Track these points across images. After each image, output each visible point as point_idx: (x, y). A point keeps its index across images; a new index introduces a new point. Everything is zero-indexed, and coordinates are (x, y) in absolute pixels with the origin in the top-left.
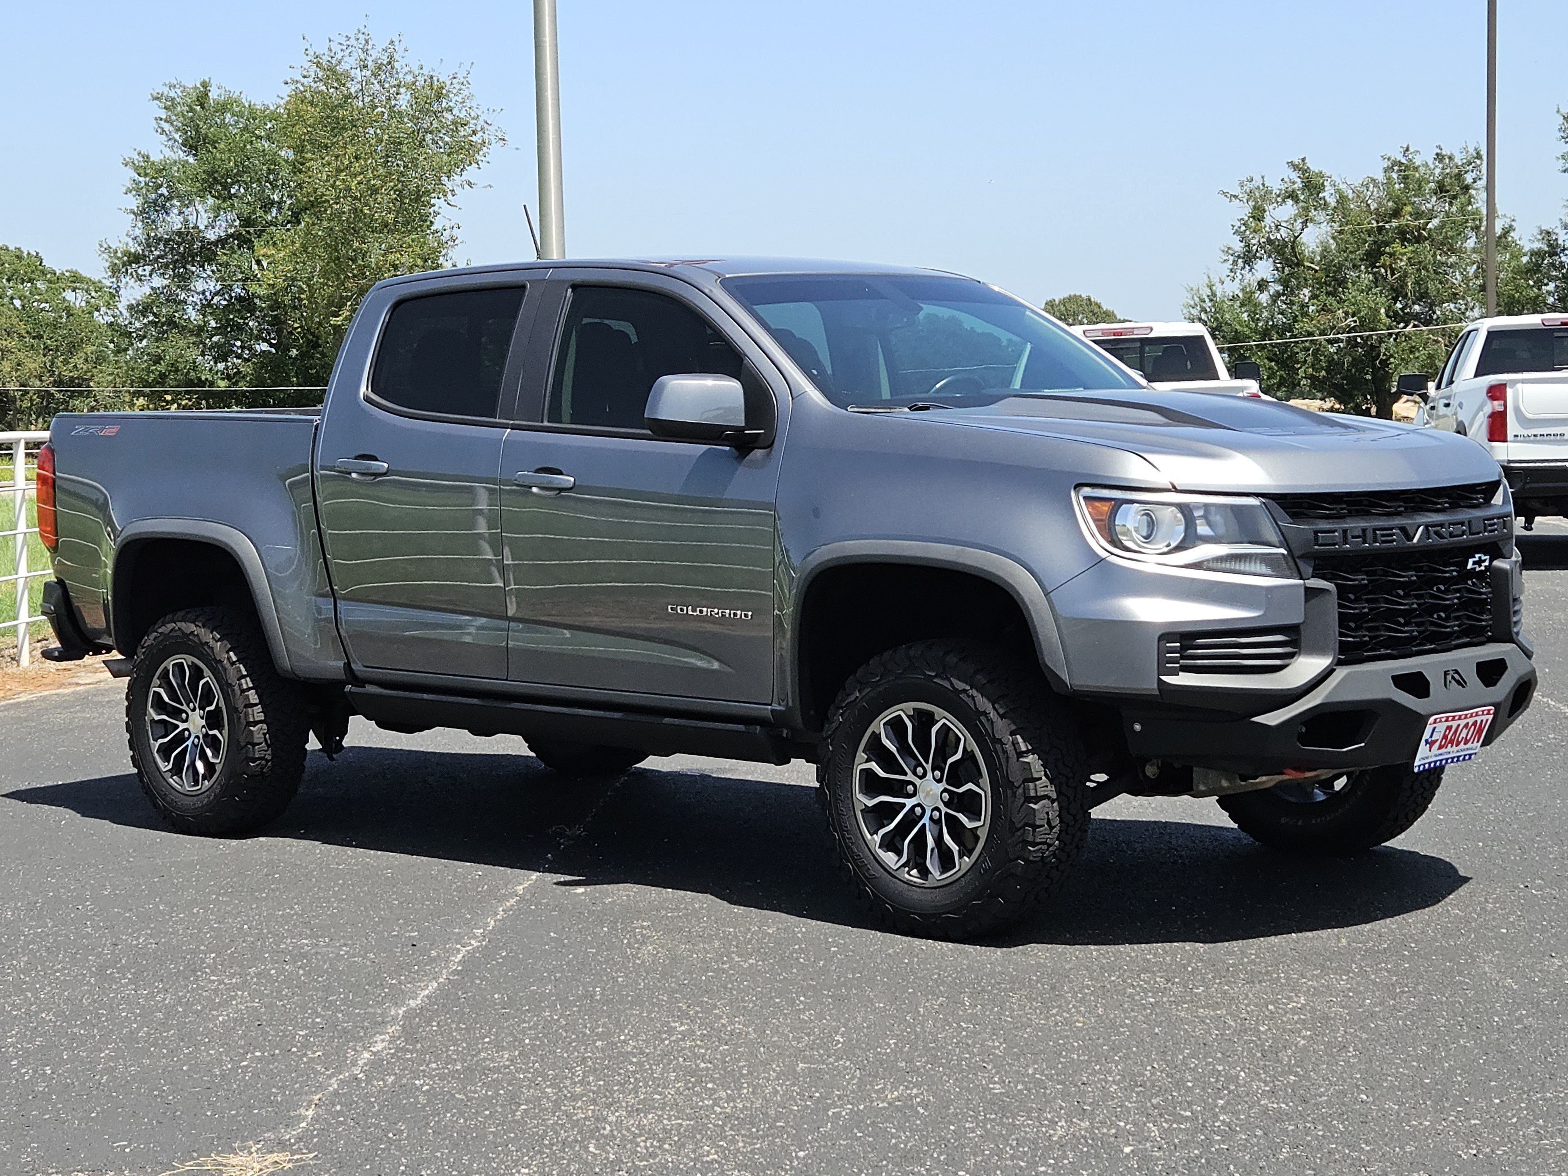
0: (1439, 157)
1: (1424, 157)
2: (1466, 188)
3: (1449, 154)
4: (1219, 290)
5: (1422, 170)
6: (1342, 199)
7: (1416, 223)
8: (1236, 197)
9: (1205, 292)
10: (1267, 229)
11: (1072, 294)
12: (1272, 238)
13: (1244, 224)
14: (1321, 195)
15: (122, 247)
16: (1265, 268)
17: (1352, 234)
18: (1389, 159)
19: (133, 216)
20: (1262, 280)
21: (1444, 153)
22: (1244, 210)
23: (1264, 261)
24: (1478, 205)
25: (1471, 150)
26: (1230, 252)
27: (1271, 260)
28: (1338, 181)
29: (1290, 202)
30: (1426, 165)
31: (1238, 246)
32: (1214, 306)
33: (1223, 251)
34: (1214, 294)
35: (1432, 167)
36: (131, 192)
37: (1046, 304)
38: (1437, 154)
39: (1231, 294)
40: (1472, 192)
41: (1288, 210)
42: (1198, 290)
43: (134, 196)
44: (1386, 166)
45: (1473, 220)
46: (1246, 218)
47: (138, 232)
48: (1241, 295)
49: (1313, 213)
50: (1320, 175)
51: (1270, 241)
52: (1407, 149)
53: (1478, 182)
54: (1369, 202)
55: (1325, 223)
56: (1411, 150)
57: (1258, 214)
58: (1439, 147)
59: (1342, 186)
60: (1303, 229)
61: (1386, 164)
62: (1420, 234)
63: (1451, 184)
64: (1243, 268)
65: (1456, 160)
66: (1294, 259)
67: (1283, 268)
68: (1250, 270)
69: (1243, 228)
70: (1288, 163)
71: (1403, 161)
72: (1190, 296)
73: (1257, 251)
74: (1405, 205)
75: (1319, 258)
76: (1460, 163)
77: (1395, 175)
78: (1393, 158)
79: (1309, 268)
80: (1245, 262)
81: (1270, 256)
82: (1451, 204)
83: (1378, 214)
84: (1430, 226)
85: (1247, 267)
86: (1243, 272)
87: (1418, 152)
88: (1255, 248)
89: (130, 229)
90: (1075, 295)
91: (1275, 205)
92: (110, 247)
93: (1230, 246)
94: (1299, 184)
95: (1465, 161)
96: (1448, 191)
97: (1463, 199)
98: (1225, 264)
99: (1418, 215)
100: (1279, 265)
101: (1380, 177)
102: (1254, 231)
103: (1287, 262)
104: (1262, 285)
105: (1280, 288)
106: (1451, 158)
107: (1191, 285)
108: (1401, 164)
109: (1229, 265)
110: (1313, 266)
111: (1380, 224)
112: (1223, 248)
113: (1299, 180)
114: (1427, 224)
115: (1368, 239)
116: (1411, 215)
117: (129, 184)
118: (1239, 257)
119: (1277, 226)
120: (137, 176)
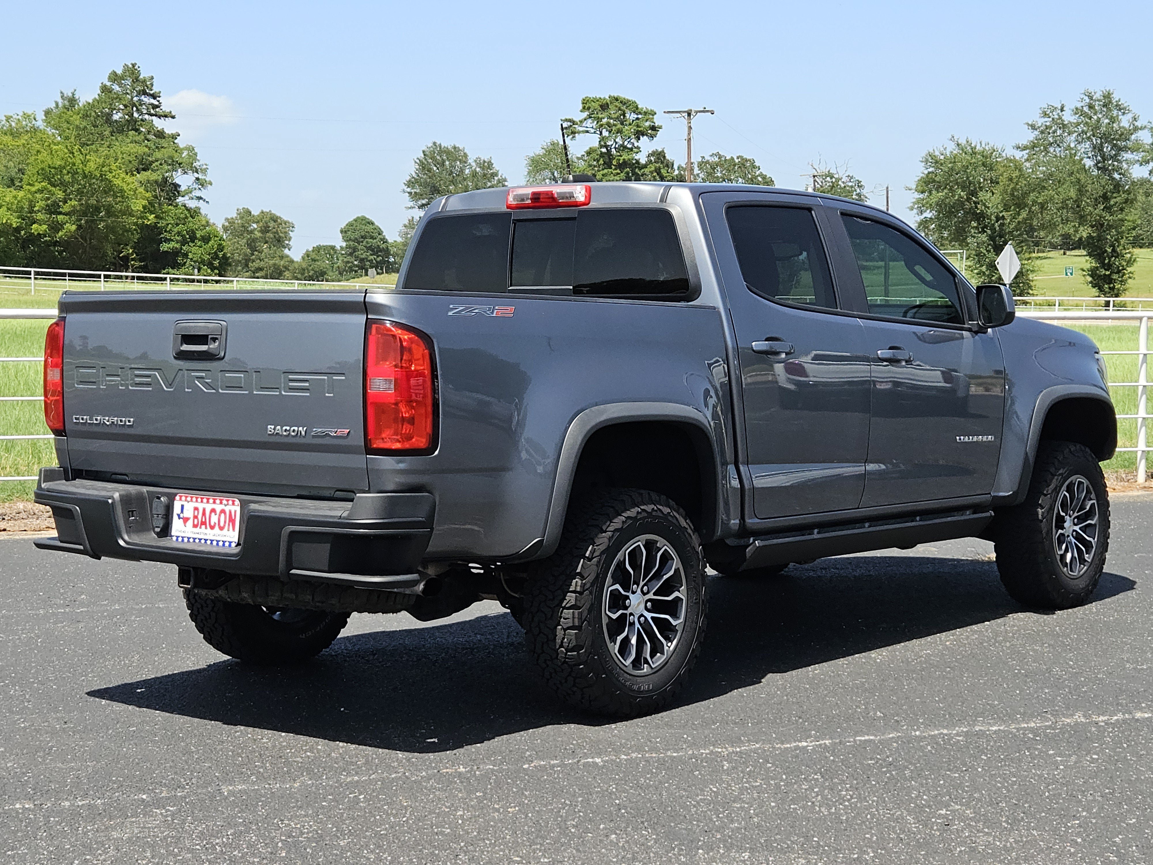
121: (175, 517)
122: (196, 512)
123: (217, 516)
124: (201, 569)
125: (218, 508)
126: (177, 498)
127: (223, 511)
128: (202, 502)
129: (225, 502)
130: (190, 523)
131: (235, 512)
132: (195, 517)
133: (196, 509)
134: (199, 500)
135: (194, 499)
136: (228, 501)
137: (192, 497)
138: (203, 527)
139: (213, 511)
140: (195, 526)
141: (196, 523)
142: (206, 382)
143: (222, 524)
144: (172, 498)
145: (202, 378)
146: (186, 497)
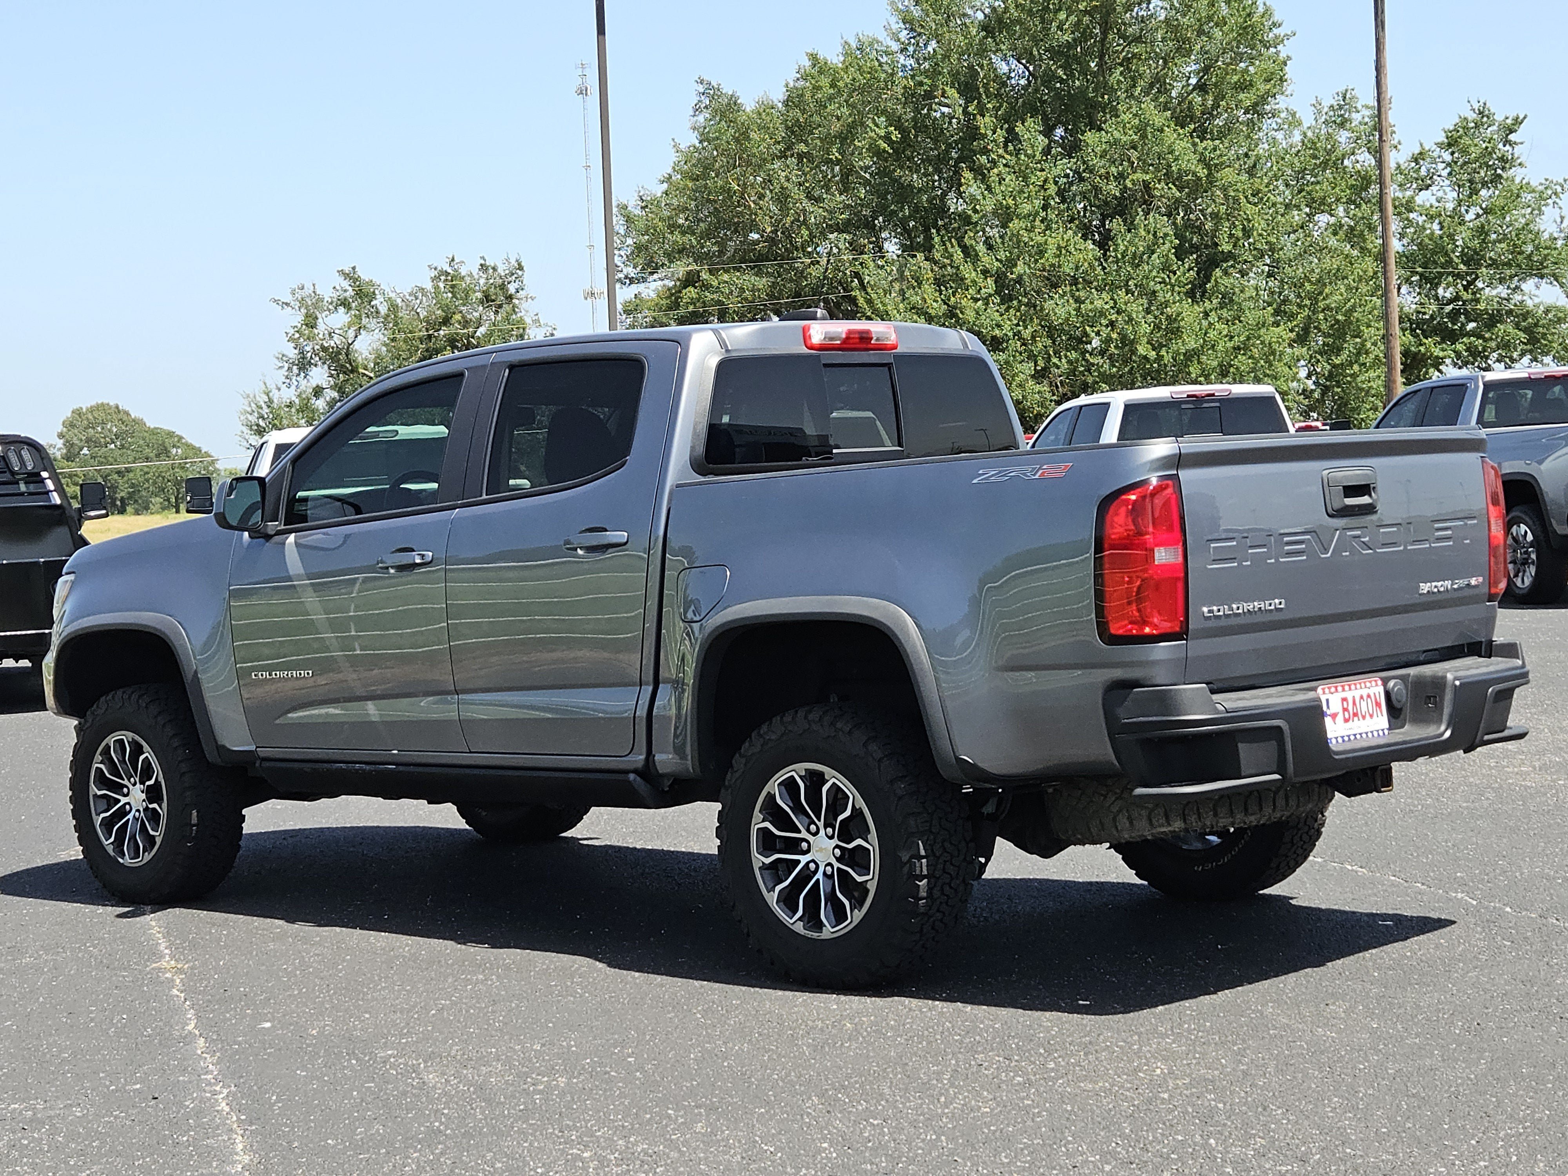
0: (483, 267)
1: (469, 268)
2: (510, 298)
3: (493, 265)
4: (275, 395)
5: (468, 280)
6: (393, 308)
7: (465, 331)
8: (287, 304)
9: (262, 399)
10: (321, 336)
11: (100, 402)
12: (326, 345)
13: (298, 332)
14: (372, 303)
16: (320, 375)
17: (405, 341)
18: (435, 269)
20: (318, 386)
21: (488, 264)
22: (297, 318)
23: (319, 369)
24: (521, 314)
25: (513, 262)
26: (284, 358)
27: (326, 367)
28: (387, 290)
29: (342, 310)
30: (471, 275)
31: (292, 353)
32: (271, 412)
33: (278, 358)
34: (271, 401)
35: (476, 277)
37: (73, 412)
38: (481, 265)
39: (288, 401)
40: (515, 301)
41: (340, 319)
42: (255, 397)
44: (433, 276)
45: (518, 328)
46: (299, 325)
48: (297, 401)
49: (365, 321)
50: (371, 283)
51: (324, 349)
52: (453, 260)
53: (521, 292)
54: (418, 311)
55: (377, 331)
56: (457, 260)
57: (311, 322)
58: (483, 258)
59: (393, 295)
60: (356, 337)
61: (434, 273)
62: (469, 342)
63: (496, 294)
64: (298, 375)
65: (499, 270)
66: (348, 365)
67: (338, 375)
68: (305, 377)
69: (297, 335)
70: (338, 271)
71: (449, 270)
72: (246, 403)
73: (311, 357)
74: (454, 313)
75: (372, 365)
76: (503, 274)
77: (441, 285)
78: (439, 268)
79: (364, 374)
80: (300, 369)
81: (324, 363)
82: (496, 313)
83: (428, 322)
84: (478, 334)
85: (302, 375)
86: (298, 379)
87: (463, 262)
88: (309, 355)
90: (102, 404)
91: (327, 312)
93: (285, 353)
94: (351, 292)
95: (507, 272)
96: (494, 301)
97: (507, 308)
98: (280, 371)
99: (466, 323)
100: (333, 372)
101: (429, 286)
102: (308, 338)
103: (341, 369)
104: (318, 392)
105: (335, 395)
106: (495, 269)
107: (247, 392)
108: (448, 274)
109: (284, 371)
110: (366, 372)
111: (431, 332)
112: (277, 355)
113: (350, 289)
114: (475, 332)
115: (421, 346)
116: (460, 323)
118: (293, 364)
119: (330, 334)
122: (1345, 703)
123: (1365, 703)
124: (1371, 768)
125: (1365, 692)
126: (1320, 691)
127: (1369, 696)
128: (1350, 689)
129: (1368, 684)
130: (1340, 718)
131: (1379, 693)
132: (1345, 710)
133: (1344, 700)
134: (1347, 688)
135: (1340, 689)
136: (1370, 682)
137: (1336, 687)
139: (1361, 697)
140: (1346, 721)
141: (1347, 716)
142: (1363, 542)
143: (1371, 712)
144: (1316, 693)
146: (1329, 688)
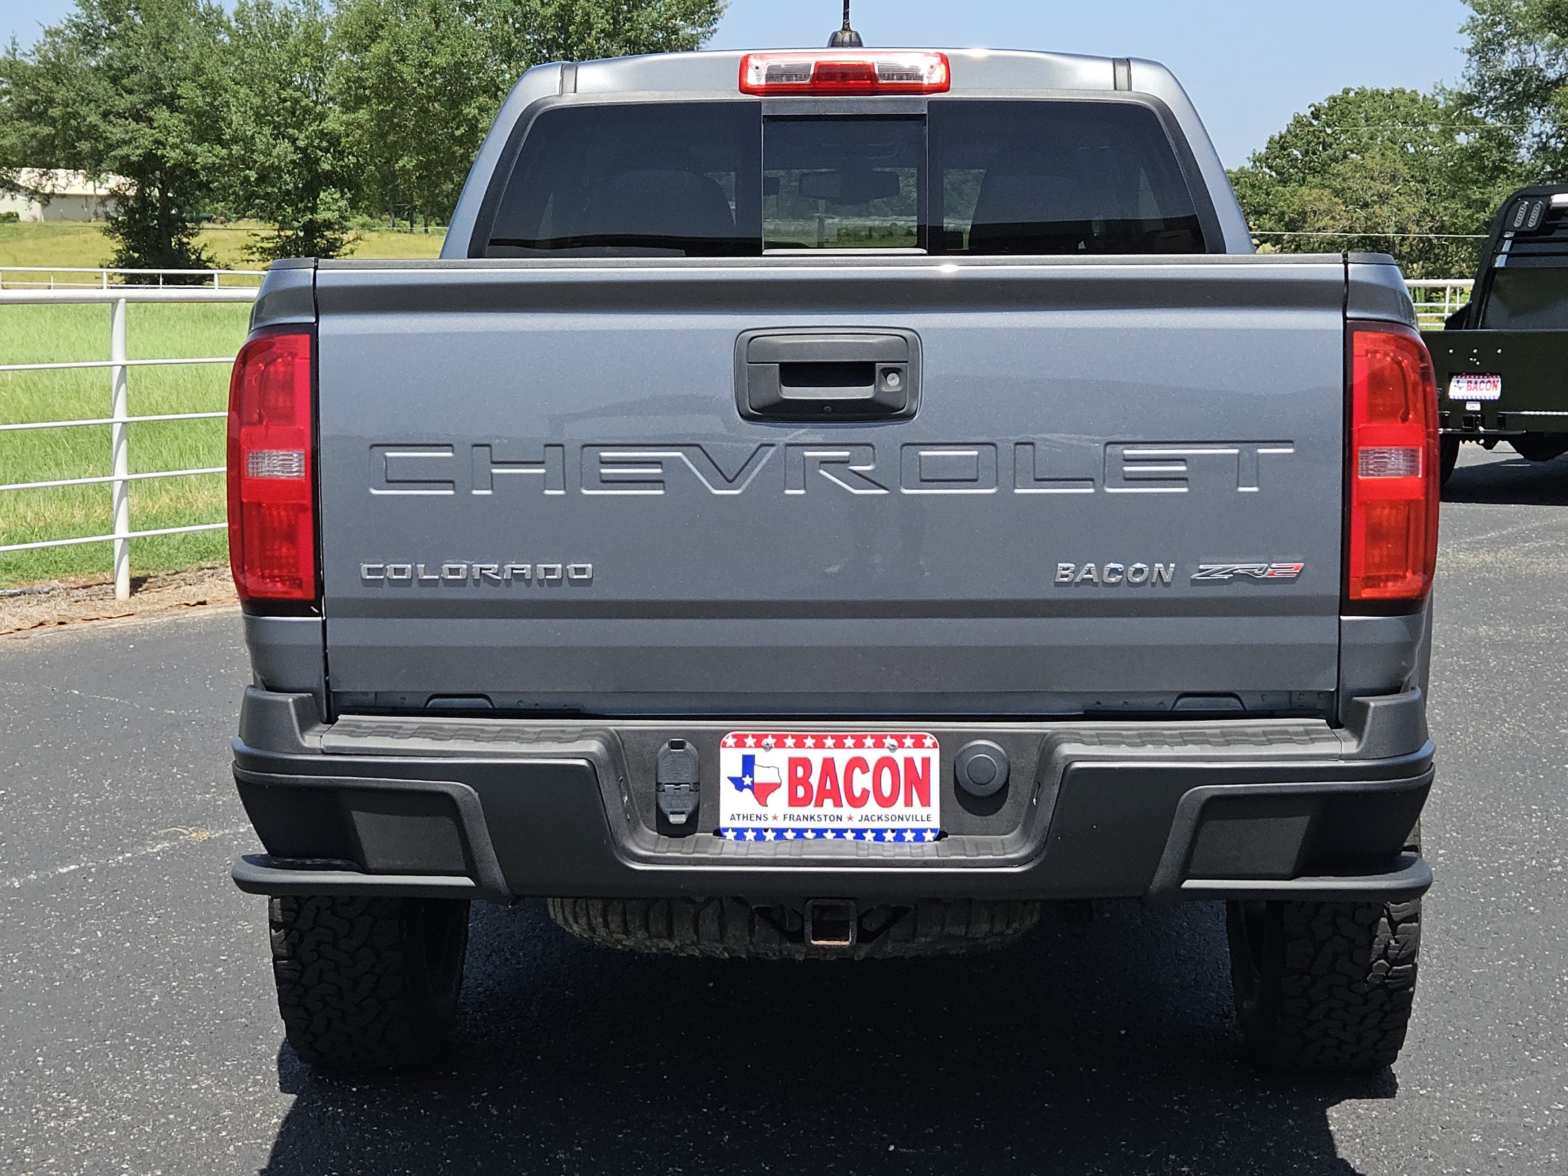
15: (1457, 89)
19: (1468, 56)
36: (1465, 30)
43: (1469, 35)
47: (1472, 72)
89: (1464, 70)
92: (1445, 89)
117: (1465, 21)
120: (1476, 13)
121: (726, 788)
122: (799, 769)
123: (869, 775)
125: (872, 755)
126: (730, 740)
127: (886, 762)
128: (817, 744)
129: (890, 741)
130: (780, 796)
131: (926, 762)
132: (798, 782)
133: (798, 762)
134: (808, 741)
135: (790, 740)
136: (898, 737)
137: (780, 737)
138: (828, 802)
139: (857, 763)
140: (799, 802)
141: (802, 794)
142: (856, 473)
143: (886, 792)
144: (715, 741)
145: (845, 462)
146: (760, 737)
